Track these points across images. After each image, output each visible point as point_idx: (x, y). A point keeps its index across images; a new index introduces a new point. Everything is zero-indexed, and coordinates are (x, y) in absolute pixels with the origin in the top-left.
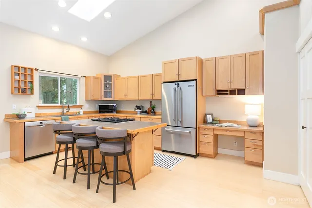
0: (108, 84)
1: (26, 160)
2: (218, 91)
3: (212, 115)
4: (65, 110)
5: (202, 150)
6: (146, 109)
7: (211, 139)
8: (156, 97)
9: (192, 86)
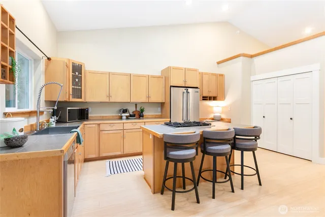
0: (77, 77)
2: (203, 97)
9: (198, 92)
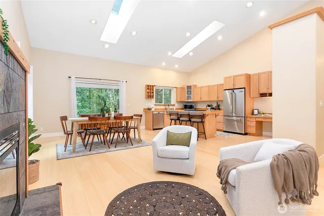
0: (189, 91)
1: (154, 130)
2: (261, 94)
3: (258, 110)
4: (167, 107)
5: (249, 131)
6: (214, 107)
7: (254, 124)
8: (220, 99)
9: (242, 91)
